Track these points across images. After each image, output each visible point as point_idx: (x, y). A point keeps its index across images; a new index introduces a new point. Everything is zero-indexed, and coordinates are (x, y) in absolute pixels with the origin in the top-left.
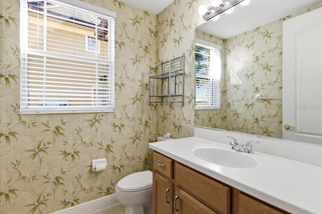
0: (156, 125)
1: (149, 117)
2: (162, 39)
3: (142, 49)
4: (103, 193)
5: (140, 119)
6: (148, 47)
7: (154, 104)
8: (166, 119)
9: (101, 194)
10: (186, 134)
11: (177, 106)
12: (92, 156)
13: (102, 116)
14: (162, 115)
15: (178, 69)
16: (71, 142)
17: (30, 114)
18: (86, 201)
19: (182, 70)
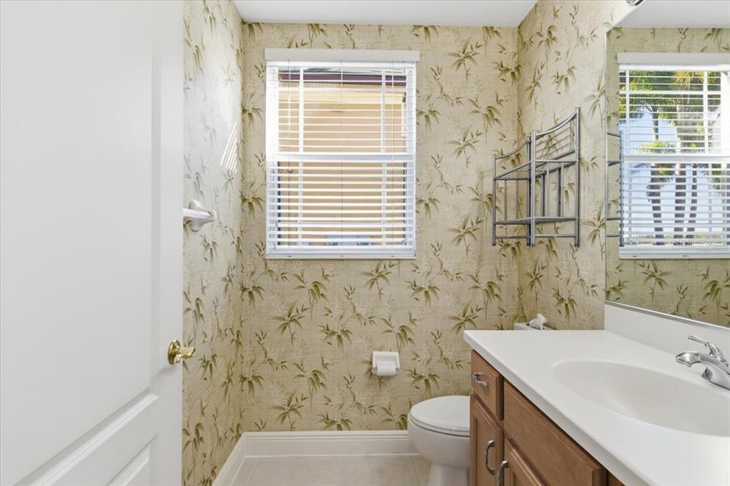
0: (516, 293)
1: (497, 273)
2: (529, 83)
3: (480, 115)
4: (393, 423)
5: (475, 276)
6: (494, 109)
7: (513, 242)
8: (539, 282)
9: (389, 423)
10: (584, 320)
11: (563, 246)
12: (373, 344)
13: (391, 266)
14: (530, 271)
15: (566, 150)
16: (337, 312)
17: (279, 260)
18: (361, 428)
19: (574, 152)
